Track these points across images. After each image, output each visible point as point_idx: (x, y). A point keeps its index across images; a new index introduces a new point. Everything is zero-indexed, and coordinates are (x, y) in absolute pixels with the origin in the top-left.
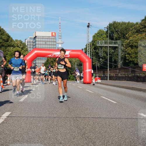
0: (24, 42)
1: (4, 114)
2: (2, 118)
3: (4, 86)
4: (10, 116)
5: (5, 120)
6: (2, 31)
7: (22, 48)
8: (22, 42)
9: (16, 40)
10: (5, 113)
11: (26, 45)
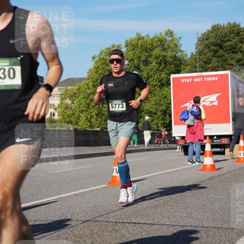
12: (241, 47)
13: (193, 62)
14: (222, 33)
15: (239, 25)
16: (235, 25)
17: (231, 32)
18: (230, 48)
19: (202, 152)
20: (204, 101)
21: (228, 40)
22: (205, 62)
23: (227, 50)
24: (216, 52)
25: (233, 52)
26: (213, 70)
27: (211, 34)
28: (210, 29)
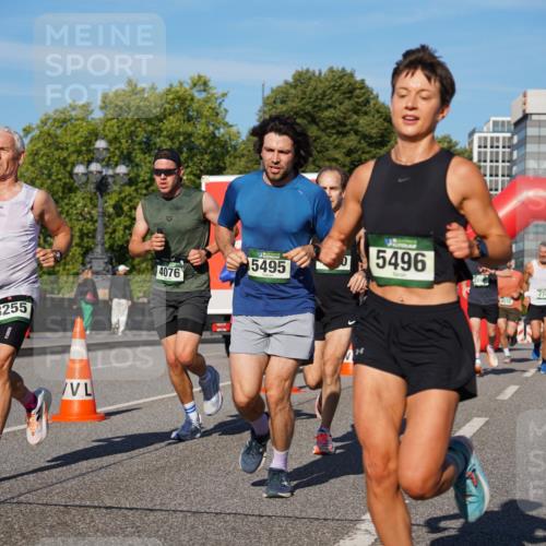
6: (357, 92)
8: (456, 144)
11: (475, 158)
12: (357, 123)
14: (315, 89)
15: (352, 75)
16: (343, 74)
17: (336, 88)
18: (334, 123)
21: (330, 106)
23: (327, 128)
25: (339, 133)
27: (293, 91)
28: (290, 80)
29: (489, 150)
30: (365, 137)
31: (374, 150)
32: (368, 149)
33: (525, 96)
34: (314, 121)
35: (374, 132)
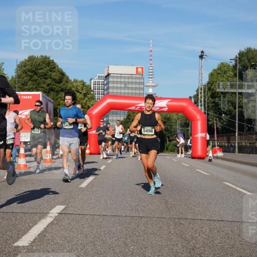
0: (88, 83)
1: (53, 208)
2: (50, 215)
3: (53, 160)
4: (64, 212)
5: (56, 218)
6: (51, 64)
7: (85, 95)
8: (86, 83)
9: (75, 79)
10: (55, 206)
11: (92, 89)
12: (51, 75)
13: (13, 83)
14: (36, 62)
15: (49, 58)
16: (46, 58)
17: (43, 62)
18: (43, 74)
19: (17, 154)
20: (20, 114)
21: (41, 69)
22: (22, 84)
23: (40, 76)
24: (31, 77)
25: (45, 78)
26: (29, 90)
27: (28, 63)
28: (27, 59)
29: (97, 85)
30: (54, 80)
31: (57, 85)
32: (55, 84)
33: (108, 67)
34: (36, 74)
35: (57, 78)
